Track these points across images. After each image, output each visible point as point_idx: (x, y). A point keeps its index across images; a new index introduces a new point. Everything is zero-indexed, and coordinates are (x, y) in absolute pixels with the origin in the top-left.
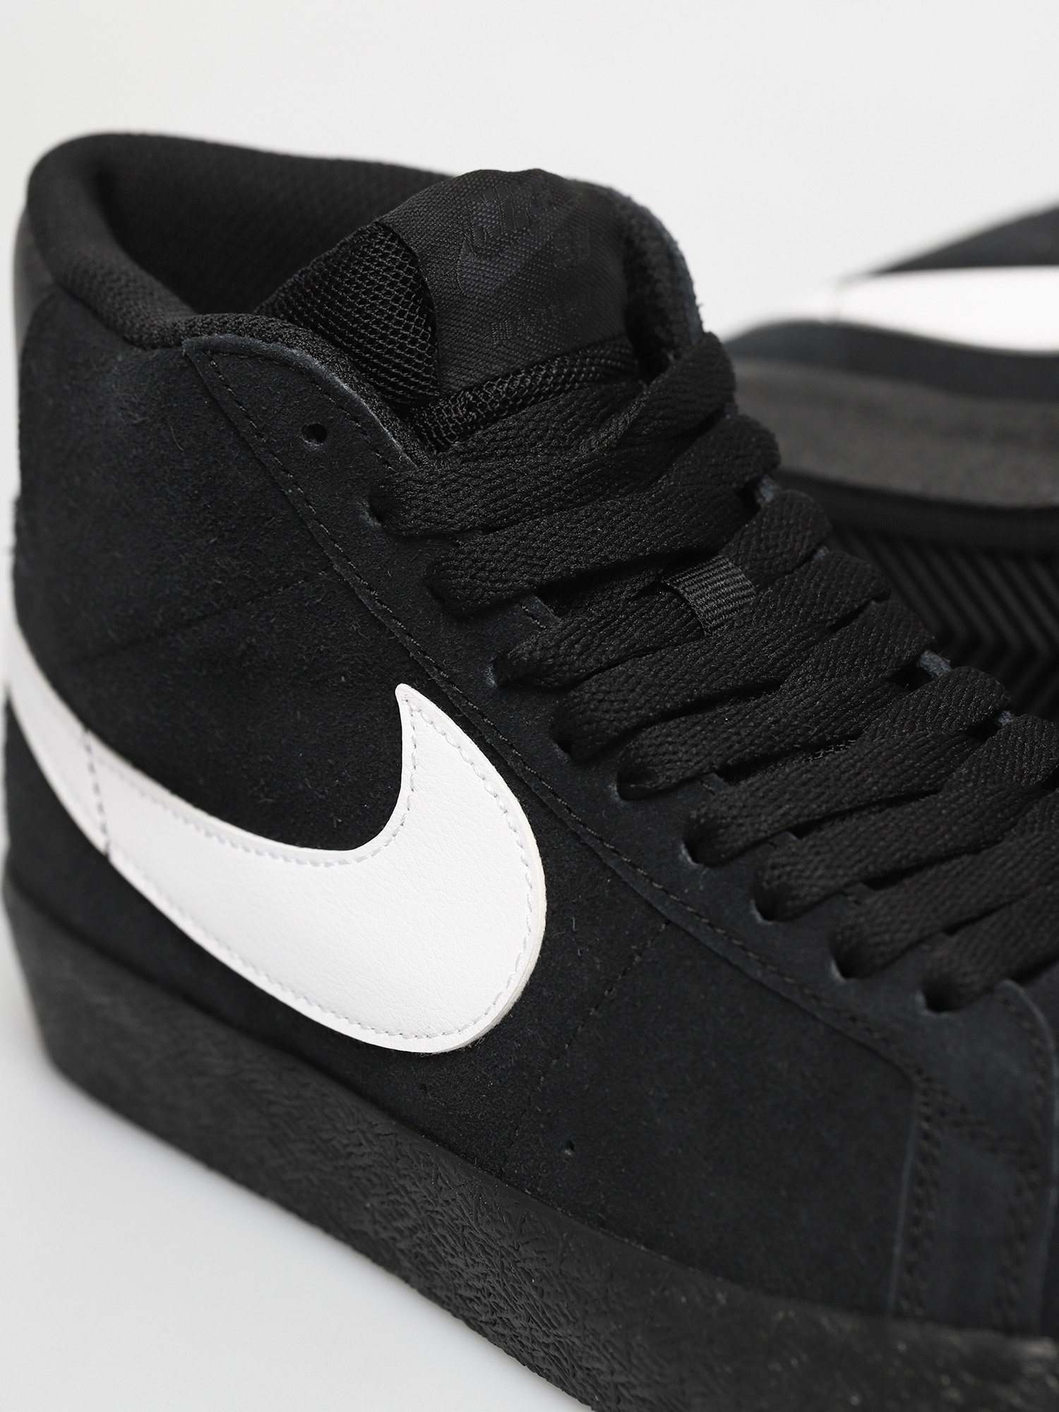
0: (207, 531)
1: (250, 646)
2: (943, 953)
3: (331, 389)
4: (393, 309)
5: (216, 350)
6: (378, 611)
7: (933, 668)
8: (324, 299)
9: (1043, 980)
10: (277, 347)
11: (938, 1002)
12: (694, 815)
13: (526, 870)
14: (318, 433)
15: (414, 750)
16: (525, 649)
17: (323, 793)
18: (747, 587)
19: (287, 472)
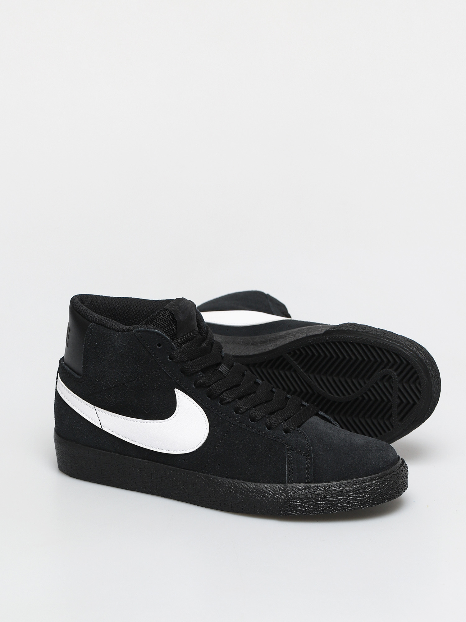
0: (137, 364)
1: (144, 384)
2: (285, 425)
3: (163, 337)
4: (162, 320)
5: (139, 331)
6: (171, 376)
7: (258, 382)
8: (153, 321)
9: (302, 426)
10: (153, 330)
11: (287, 431)
12: (236, 406)
13: (205, 419)
14: (159, 345)
15: (179, 400)
16: (201, 381)
17: (160, 409)
18: (228, 369)
19: (153, 352)
